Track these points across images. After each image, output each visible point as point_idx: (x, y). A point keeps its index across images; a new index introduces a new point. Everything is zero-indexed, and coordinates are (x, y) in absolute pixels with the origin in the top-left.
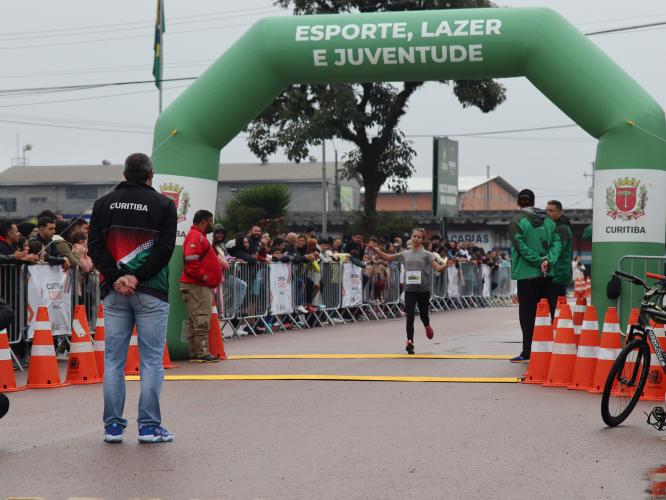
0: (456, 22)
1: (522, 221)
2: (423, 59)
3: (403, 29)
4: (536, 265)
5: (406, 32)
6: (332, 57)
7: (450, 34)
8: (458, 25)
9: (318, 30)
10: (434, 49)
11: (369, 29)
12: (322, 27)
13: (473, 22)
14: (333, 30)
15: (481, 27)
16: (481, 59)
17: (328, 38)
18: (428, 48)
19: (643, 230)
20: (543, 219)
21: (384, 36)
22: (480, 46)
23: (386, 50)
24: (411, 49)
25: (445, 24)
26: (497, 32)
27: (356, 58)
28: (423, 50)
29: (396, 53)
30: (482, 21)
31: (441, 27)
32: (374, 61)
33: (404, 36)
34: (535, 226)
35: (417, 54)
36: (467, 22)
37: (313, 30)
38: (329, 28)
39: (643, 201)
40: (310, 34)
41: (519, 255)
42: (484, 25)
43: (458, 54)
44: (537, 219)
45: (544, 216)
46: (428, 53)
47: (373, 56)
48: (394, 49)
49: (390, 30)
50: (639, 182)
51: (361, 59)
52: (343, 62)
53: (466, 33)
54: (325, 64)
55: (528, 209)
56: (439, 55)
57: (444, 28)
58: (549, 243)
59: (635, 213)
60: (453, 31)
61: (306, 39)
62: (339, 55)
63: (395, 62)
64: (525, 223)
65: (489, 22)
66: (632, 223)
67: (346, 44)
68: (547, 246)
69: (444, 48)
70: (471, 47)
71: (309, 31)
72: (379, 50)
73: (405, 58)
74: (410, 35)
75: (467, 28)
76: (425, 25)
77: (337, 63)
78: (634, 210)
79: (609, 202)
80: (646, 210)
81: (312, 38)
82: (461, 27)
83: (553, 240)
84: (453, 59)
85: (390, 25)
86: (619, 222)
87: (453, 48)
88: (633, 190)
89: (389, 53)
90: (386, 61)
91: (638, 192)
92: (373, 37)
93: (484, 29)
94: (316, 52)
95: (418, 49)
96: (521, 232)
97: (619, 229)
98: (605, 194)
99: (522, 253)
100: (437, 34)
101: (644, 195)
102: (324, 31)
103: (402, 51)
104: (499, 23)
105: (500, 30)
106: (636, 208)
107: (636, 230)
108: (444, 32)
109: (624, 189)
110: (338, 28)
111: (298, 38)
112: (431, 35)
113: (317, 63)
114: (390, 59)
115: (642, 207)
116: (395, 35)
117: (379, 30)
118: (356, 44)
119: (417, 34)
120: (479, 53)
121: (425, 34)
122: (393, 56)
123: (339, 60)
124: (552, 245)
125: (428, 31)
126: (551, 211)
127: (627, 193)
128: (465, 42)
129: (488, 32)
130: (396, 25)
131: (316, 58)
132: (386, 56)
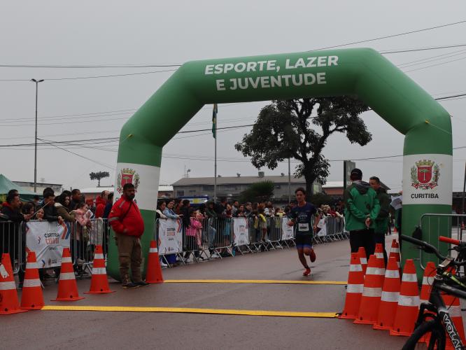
0: (309, 59)
1: (352, 190)
2: (287, 84)
3: (274, 65)
4: (362, 221)
5: (275, 66)
6: (228, 84)
7: (304, 66)
8: (310, 60)
9: (219, 67)
10: (294, 76)
11: (252, 65)
12: (222, 65)
13: (320, 58)
14: (229, 67)
15: (325, 61)
16: (325, 82)
17: (225, 72)
18: (290, 76)
19: (437, 196)
20: (367, 189)
21: (261, 69)
22: (324, 74)
23: (263, 78)
24: (279, 77)
25: (301, 60)
26: (336, 64)
27: (243, 84)
28: (286, 77)
29: (269, 80)
30: (326, 57)
31: (299, 61)
32: (255, 86)
33: (274, 68)
34: (362, 194)
35: (283, 80)
36: (315, 58)
37: (217, 68)
38: (226, 65)
39: (436, 176)
40: (214, 70)
41: (351, 214)
42: (327, 59)
43: (310, 79)
44: (363, 189)
45: (367, 186)
46: (290, 80)
47: (255, 82)
48: (268, 78)
49: (265, 65)
50: (434, 163)
51: (247, 85)
52: (235, 87)
53: (315, 65)
54: (224, 89)
55: (357, 182)
56: (297, 80)
57: (300, 63)
58: (371, 206)
59: (431, 184)
60: (306, 65)
61: (212, 73)
62: (233, 82)
63: (269, 86)
64: (355, 191)
65: (330, 58)
66: (429, 191)
67: (237, 76)
68: (370, 208)
69: (301, 76)
70: (319, 74)
71: (214, 68)
72: (258, 79)
73: (275, 84)
74: (278, 68)
75: (316, 62)
76: (288, 61)
77: (231, 88)
78: (430, 182)
79: (413, 177)
80: (439, 182)
81: (216, 72)
82: (312, 62)
83: (374, 204)
84: (307, 83)
85: (266, 62)
86: (420, 191)
87: (306, 76)
88: (430, 169)
89: (265, 80)
90: (263, 86)
91: (433, 169)
92: (254, 70)
93: (327, 62)
94: (218, 81)
95: (283, 77)
96: (351, 197)
97: (420, 196)
98: (410, 172)
99: (352, 212)
100: (296, 67)
101: (437, 172)
102: (223, 67)
103: (273, 78)
104: (337, 58)
105: (337, 62)
106: (432, 181)
107: (432, 196)
108: (300, 65)
109: (423, 168)
110: (232, 65)
111: (207, 73)
112: (292, 67)
113: (219, 89)
114: (265, 84)
115: (436, 180)
116: (269, 68)
117: (258, 65)
118: (243, 75)
119: (283, 67)
120: (324, 78)
121: (288, 67)
122: (268, 82)
123: (233, 86)
124: (373, 207)
125: (290, 65)
126: (372, 184)
127: (425, 171)
128: (315, 71)
129: (329, 64)
130: (269, 62)
131: (218, 85)
132: (263, 82)
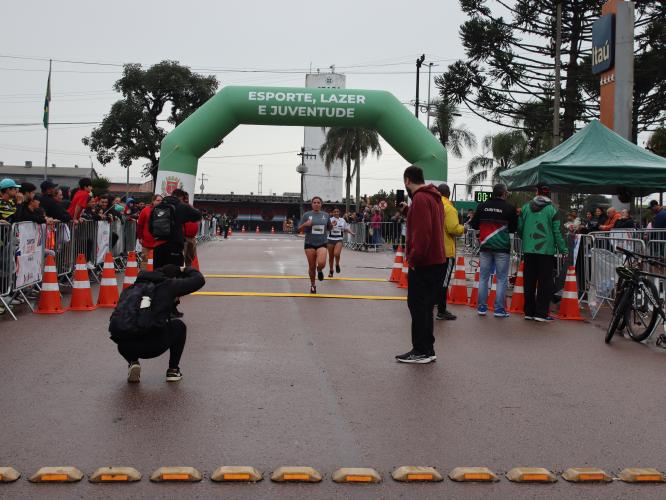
2: (321, 115)
3: (311, 97)
5: (312, 99)
6: (269, 110)
7: (336, 102)
8: (341, 97)
9: (262, 94)
10: (327, 110)
11: (291, 96)
12: (265, 93)
13: (350, 96)
14: (270, 95)
16: (353, 117)
17: (267, 99)
21: (299, 100)
22: (353, 109)
23: (301, 108)
24: (314, 108)
25: (333, 96)
26: (363, 103)
27: (283, 111)
28: (321, 109)
29: (306, 110)
30: (355, 96)
32: (293, 113)
33: (311, 101)
35: (318, 112)
36: (347, 95)
37: (259, 94)
38: (268, 94)
40: (257, 97)
42: (356, 98)
43: (341, 113)
46: (324, 111)
47: (293, 111)
48: (304, 108)
49: (303, 97)
51: (285, 113)
52: (275, 113)
53: (346, 102)
54: (265, 114)
56: (330, 113)
57: (333, 98)
60: (338, 100)
61: (254, 99)
62: (273, 109)
63: (304, 115)
65: (359, 97)
67: (278, 104)
69: (333, 109)
70: (349, 110)
71: (257, 95)
72: (296, 108)
73: (311, 114)
74: (314, 101)
75: (346, 99)
76: (322, 96)
77: (272, 113)
81: (258, 99)
82: (343, 98)
84: (337, 115)
85: (304, 94)
87: (338, 109)
89: (302, 110)
90: (300, 114)
92: (293, 100)
93: (355, 100)
94: (260, 107)
95: (318, 108)
100: (329, 101)
102: (265, 95)
103: (309, 109)
104: (364, 98)
105: (364, 101)
108: (332, 100)
110: (273, 94)
111: (250, 99)
112: (326, 101)
113: (260, 113)
114: (302, 113)
116: (306, 100)
117: (297, 96)
118: (284, 104)
119: (319, 100)
120: (352, 113)
121: (322, 100)
122: (304, 111)
125: (324, 99)
128: (346, 106)
129: (357, 102)
130: (307, 94)
131: (260, 110)
132: (300, 111)
